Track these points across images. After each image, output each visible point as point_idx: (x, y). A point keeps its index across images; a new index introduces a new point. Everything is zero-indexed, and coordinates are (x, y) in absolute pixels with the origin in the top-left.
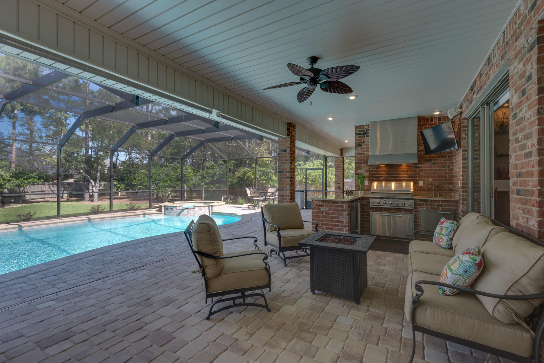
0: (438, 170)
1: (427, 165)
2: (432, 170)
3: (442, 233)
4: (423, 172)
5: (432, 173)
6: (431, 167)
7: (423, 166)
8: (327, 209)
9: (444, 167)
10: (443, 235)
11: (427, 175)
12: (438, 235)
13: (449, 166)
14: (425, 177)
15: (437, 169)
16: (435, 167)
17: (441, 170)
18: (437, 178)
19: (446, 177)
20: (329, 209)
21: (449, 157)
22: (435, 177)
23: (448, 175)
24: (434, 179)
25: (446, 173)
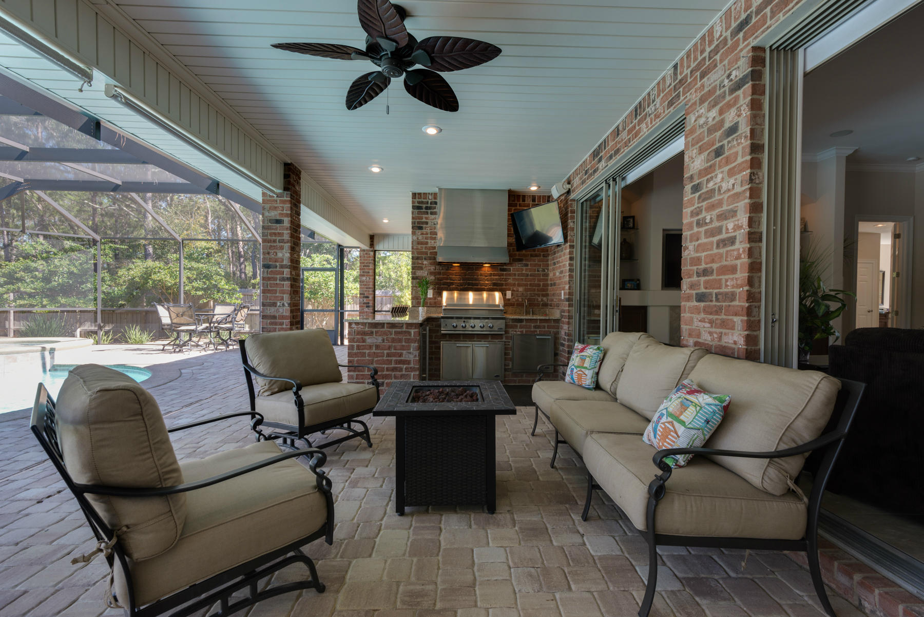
0: (531, 275)
1: (517, 267)
2: (522, 275)
3: (585, 365)
4: (511, 278)
5: (522, 279)
6: (522, 270)
7: (512, 268)
8: (380, 339)
9: (538, 271)
10: (586, 368)
11: (516, 283)
12: (578, 369)
13: (544, 270)
14: (514, 285)
15: (529, 273)
16: (526, 270)
17: (534, 276)
18: (529, 287)
19: (539, 285)
20: (383, 340)
21: (544, 256)
22: (526, 285)
23: (541, 283)
24: (525, 289)
25: (539, 280)
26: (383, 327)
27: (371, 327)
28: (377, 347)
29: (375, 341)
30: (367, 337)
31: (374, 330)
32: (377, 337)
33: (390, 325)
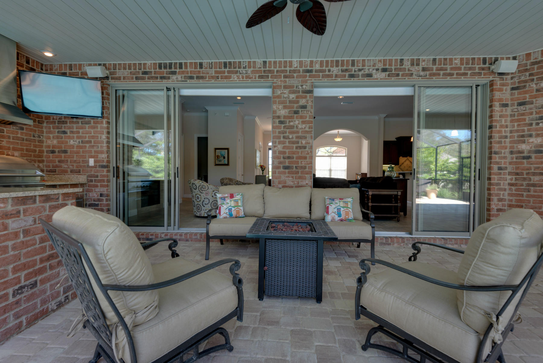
0: (27, 140)
1: (11, 129)
2: (18, 138)
4: (5, 140)
5: (18, 143)
6: (17, 133)
7: (5, 129)
9: (34, 136)
10: (240, 206)
11: (11, 146)
13: (39, 137)
14: (9, 148)
15: (25, 137)
16: (22, 134)
17: (30, 141)
18: (25, 152)
19: (35, 151)
21: (39, 122)
22: (22, 150)
23: (37, 149)
24: (22, 153)
25: (35, 146)
26: (35, 202)
27: (17, 204)
28: (26, 232)
29: (23, 224)
30: (10, 221)
31: (21, 208)
32: (26, 218)
33: (44, 198)
